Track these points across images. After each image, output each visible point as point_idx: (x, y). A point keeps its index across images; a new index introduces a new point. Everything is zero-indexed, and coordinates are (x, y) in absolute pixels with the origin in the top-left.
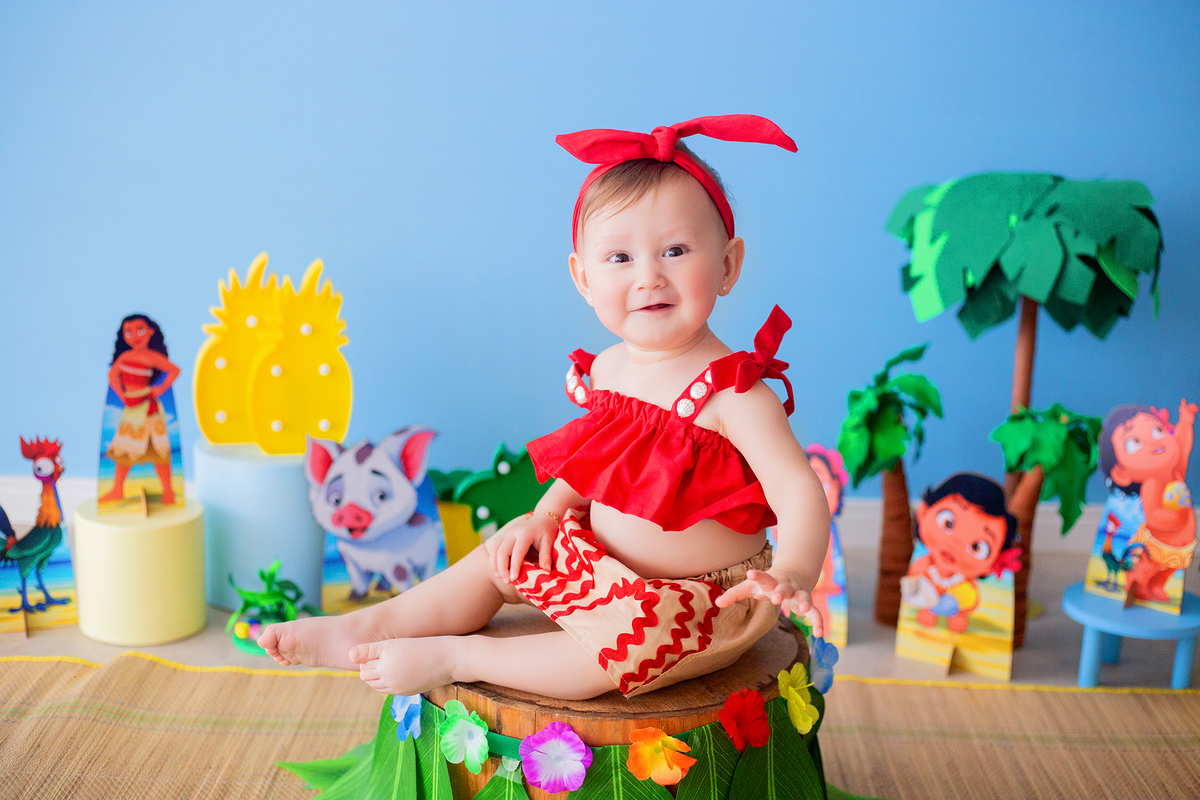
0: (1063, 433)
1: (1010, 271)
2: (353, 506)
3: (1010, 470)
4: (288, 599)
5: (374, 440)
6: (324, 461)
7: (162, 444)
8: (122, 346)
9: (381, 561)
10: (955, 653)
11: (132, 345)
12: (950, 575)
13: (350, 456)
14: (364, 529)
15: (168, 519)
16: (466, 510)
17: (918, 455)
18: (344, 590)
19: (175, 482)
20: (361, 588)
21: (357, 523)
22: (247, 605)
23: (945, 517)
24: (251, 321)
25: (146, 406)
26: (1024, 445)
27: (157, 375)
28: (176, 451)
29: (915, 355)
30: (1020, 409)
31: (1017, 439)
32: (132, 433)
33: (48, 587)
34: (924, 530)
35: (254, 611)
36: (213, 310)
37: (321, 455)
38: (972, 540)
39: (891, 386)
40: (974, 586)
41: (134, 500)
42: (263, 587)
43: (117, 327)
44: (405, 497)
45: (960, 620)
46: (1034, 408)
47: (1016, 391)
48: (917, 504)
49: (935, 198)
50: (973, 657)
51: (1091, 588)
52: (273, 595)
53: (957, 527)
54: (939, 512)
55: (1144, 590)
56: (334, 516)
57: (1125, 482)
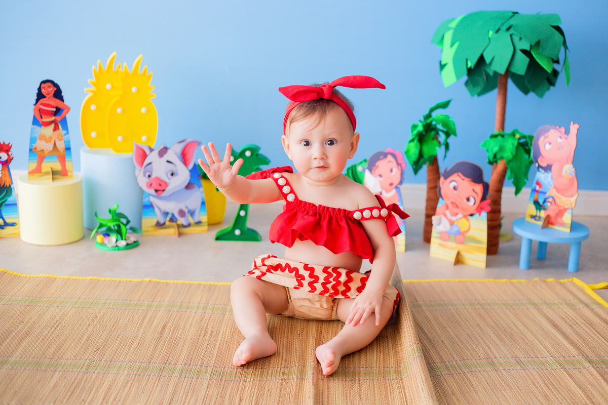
0: (516, 143)
1: (488, 59)
2: (157, 179)
3: (490, 163)
4: (123, 223)
5: (168, 146)
6: (142, 155)
7: (61, 145)
8: (40, 96)
9: (172, 207)
10: (458, 254)
11: (46, 95)
12: (456, 214)
13: (156, 153)
14: (163, 190)
15: (62, 182)
17: (445, 156)
18: (154, 222)
19: (68, 165)
20: (162, 221)
21: (160, 188)
22: (101, 226)
23: (454, 184)
24: (108, 86)
25: (53, 126)
26: (496, 149)
27: (58, 111)
28: (68, 149)
29: (445, 105)
30: (497, 132)
31: (493, 146)
32: (45, 139)
33: (4, 217)
35: (104, 229)
36: (89, 81)
37: (141, 152)
38: (466, 196)
39: (432, 120)
40: (468, 220)
41: (47, 173)
42: (110, 216)
43: (38, 86)
44: (184, 175)
45: (461, 237)
46: (505, 132)
47: (497, 124)
49: (453, 24)
50: (467, 257)
51: (528, 219)
52: (114, 220)
53: (459, 189)
54: (450, 182)
55: (553, 220)
56: (147, 183)
57: (544, 164)
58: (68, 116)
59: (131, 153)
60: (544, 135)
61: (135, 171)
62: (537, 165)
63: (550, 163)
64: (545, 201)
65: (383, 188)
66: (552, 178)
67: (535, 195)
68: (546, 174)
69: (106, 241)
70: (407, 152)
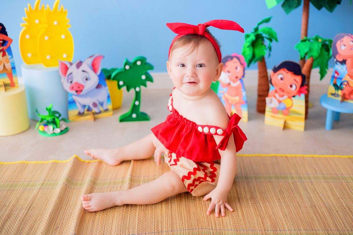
0: (320, 46)
2: (77, 83)
3: (302, 59)
4: (56, 117)
5: (82, 60)
6: (65, 68)
7: (8, 66)
9: (88, 101)
10: (285, 122)
12: (283, 96)
13: (74, 66)
14: (81, 91)
15: (12, 92)
16: (115, 82)
17: (269, 55)
18: (76, 112)
20: (82, 111)
21: (79, 89)
22: (42, 120)
23: (280, 76)
24: (37, 21)
26: (306, 50)
27: (4, 42)
28: (14, 68)
29: (267, 21)
30: (305, 38)
31: (304, 48)
34: (273, 81)
35: (45, 121)
36: (23, 18)
37: (64, 66)
38: (290, 84)
39: (260, 32)
40: (291, 100)
41: (1, 86)
42: (47, 113)
44: (94, 79)
45: (286, 111)
46: (309, 37)
47: (303, 32)
48: (270, 72)
50: (290, 123)
51: (330, 96)
52: (51, 116)
53: (285, 80)
54: (278, 75)
55: (347, 96)
56: (70, 87)
57: (341, 60)
58: (12, 46)
59: (57, 67)
60: (340, 39)
61: (60, 79)
62: (335, 60)
63: (345, 59)
64: (341, 84)
65: (231, 80)
66: (346, 69)
67: (334, 80)
68: (342, 66)
69: (46, 130)
70: (244, 53)
